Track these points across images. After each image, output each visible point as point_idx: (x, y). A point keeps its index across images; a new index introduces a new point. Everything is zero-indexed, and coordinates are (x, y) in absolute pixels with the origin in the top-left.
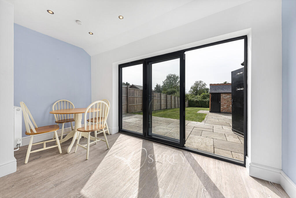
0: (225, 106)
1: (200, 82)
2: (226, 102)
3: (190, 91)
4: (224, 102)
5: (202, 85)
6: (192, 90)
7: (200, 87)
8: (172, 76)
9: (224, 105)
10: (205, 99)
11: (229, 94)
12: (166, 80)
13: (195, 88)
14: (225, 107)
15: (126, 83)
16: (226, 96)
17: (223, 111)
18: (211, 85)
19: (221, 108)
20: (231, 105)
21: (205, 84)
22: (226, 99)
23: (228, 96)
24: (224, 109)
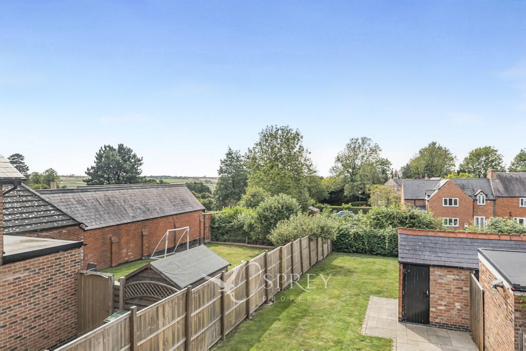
0: (441, 305)
1: (364, 140)
2: (444, 295)
3: (334, 169)
4: (440, 292)
5: (369, 150)
6: (340, 165)
7: (363, 156)
9: (439, 302)
10: (381, 227)
11: (452, 270)
12: (260, 144)
13: (347, 158)
14: (441, 308)
16: (445, 276)
17: (437, 321)
19: (431, 309)
20: (457, 304)
21: (377, 146)
22: (445, 284)
23: (450, 275)
24: (439, 316)
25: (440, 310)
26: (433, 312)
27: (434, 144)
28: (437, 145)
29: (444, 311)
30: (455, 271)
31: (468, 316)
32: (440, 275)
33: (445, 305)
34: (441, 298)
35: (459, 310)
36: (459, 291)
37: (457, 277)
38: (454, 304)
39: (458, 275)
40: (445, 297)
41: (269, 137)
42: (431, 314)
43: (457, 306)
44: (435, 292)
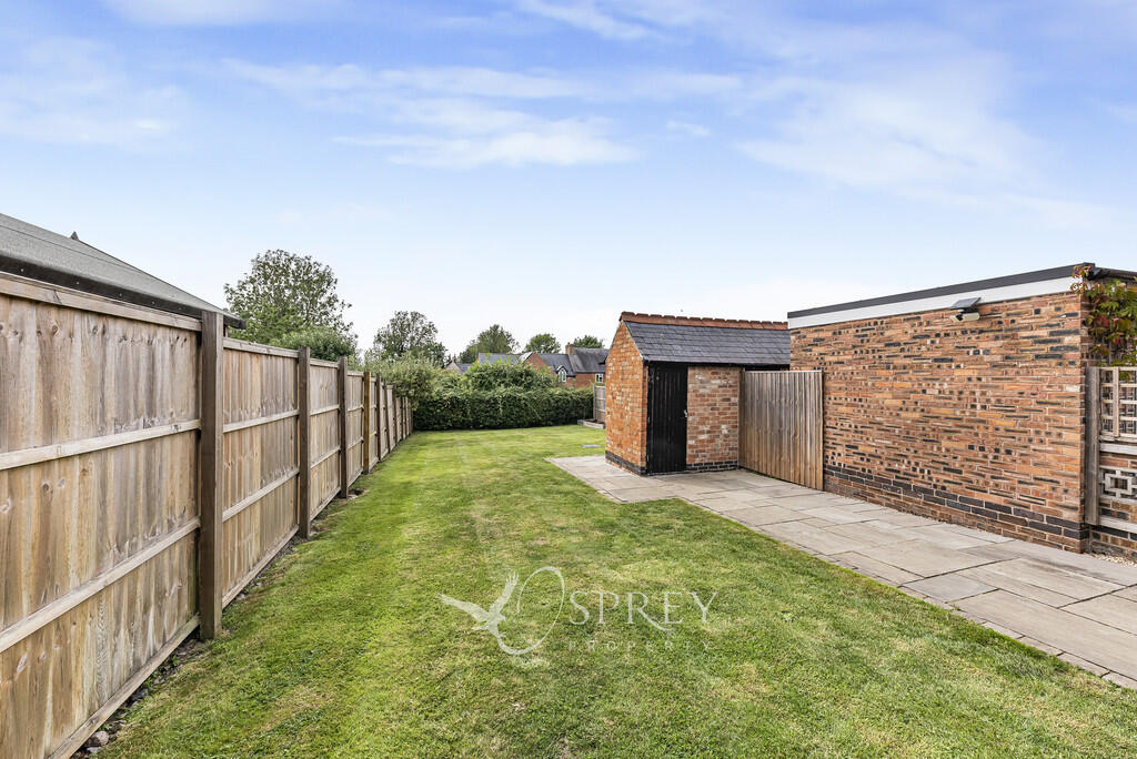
0: (702, 432)
1: (415, 316)
2: (706, 414)
4: (701, 410)
5: (420, 330)
6: (381, 347)
7: (413, 338)
10: (488, 389)
11: (717, 370)
13: (392, 338)
14: (702, 437)
16: (708, 382)
17: (697, 461)
19: (689, 442)
20: (723, 426)
21: (432, 325)
22: (710, 396)
23: (715, 378)
24: (701, 451)
25: (702, 441)
26: (691, 446)
27: (496, 327)
28: (500, 329)
29: (707, 441)
30: (722, 373)
31: (737, 444)
32: (702, 382)
33: (708, 432)
34: (703, 421)
35: (726, 436)
36: (726, 404)
37: (724, 382)
38: (719, 427)
39: (725, 378)
40: (707, 418)
42: (689, 451)
43: (724, 429)
44: (695, 412)
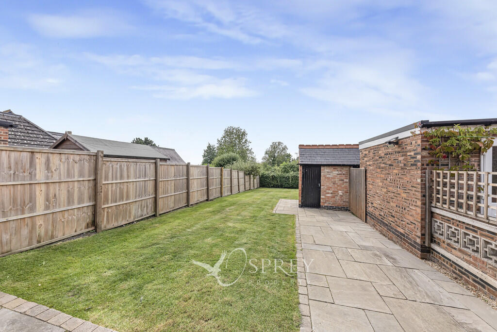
0: (328, 193)
1: (279, 143)
2: (331, 186)
3: (264, 158)
4: (328, 184)
5: (281, 148)
6: (267, 156)
7: (279, 152)
8: (235, 131)
9: (327, 191)
10: (287, 173)
11: (337, 167)
12: (224, 137)
13: (271, 152)
14: (328, 195)
15: (143, 139)
16: (331, 172)
17: (326, 205)
18: (301, 147)
19: (322, 197)
20: (340, 192)
21: (285, 147)
22: (332, 178)
23: (335, 171)
24: (328, 201)
25: (328, 197)
26: (323, 199)
29: (331, 197)
30: (339, 168)
31: (347, 200)
32: (328, 172)
33: (331, 193)
34: (329, 188)
35: (341, 196)
36: (341, 182)
37: (341, 173)
38: (337, 192)
39: (341, 171)
40: (331, 188)
41: (229, 133)
42: (321, 200)
43: (340, 193)
44: (325, 184)
